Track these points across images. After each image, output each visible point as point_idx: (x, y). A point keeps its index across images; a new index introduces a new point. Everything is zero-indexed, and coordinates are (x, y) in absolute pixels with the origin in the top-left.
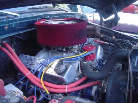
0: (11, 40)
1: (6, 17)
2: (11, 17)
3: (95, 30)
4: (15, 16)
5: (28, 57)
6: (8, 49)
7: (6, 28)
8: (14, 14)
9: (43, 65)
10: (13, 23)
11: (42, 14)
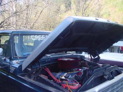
0: (48, 66)
1: (46, 57)
2: (48, 57)
3: (85, 63)
4: (50, 57)
5: (54, 73)
6: (46, 69)
7: (47, 61)
8: (49, 56)
9: (60, 75)
10: (49, 60)
11: (60, 56)
